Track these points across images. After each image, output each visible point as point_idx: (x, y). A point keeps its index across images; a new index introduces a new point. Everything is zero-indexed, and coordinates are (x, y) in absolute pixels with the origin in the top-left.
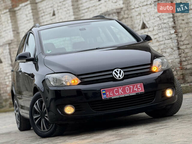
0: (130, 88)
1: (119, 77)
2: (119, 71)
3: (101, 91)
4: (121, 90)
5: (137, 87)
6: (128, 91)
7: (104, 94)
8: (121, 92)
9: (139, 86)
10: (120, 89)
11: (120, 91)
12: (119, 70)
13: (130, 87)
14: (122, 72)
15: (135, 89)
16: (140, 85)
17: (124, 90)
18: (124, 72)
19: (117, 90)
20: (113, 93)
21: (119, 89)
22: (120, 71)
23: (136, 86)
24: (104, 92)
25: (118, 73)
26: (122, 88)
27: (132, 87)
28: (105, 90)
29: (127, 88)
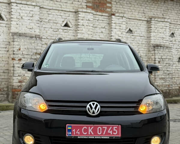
0: (103, 130)
1: (94, 113)
2: (95, 105)
3: (67, 126)
4: (92, 130)
5: (112, 129)
6: (99, 132)
7: (69, 130)
8: (90, 132)
9: (115, 129)
10: (90, 129)
11: (90, 130)
12: (96, 103)
13: (103, 127)
14: (99, 106)
15: (110, 131)
16: (116, 127)
17: (95, 131)
18: (101, 107)
19: (86, 128)
20: (80, 131)
21: (89, 127)
22: (97, 105)
23: (111, 127)
24: (70, 128)
25: (94, 107)
26: (93, 127)
27: (106, 128)
28: (71, 126)
29: (99, 129)
